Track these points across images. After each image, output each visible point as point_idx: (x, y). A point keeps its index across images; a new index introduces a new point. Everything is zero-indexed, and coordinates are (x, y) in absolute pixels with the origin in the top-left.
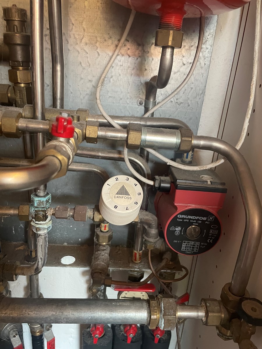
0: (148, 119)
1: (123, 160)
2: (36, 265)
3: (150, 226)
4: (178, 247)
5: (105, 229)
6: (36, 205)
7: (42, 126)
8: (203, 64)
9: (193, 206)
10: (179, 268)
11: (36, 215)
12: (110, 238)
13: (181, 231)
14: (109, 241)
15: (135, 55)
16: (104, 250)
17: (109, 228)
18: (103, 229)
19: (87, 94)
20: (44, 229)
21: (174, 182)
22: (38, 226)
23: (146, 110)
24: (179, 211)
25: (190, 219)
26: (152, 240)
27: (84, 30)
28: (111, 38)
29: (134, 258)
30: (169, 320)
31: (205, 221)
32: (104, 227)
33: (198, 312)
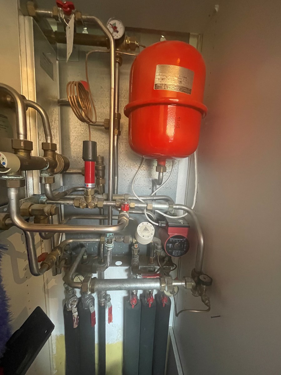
0: (153, 196)
1: (144, 214)
2: (107, 265)
3: (158, 244)
4: (171, 253)
5: (136, 247)
6: (108, 236)
7: (112, 204)
8: (175, 172)
9: (176, 234)
10: (172, 264)
11: (108, 241)
12: (139, 251)
13: (172, 246)
14: (138, 253)
15: (147, 170)
16: (136, 257)
17: (138, 246)
18: (135, 247)
19: (127, 186)
20: (111, 247)
21: (167, 224)
22: (108, 246)
23: (153, 192)
24: (170, 237)
25: (176, 240)
26: (159, 251)
27: (126, 162)
28: (137, 164)
29: (150, 261)
30: (169, 286)
31: (182, 241)
32: (136, 246)
33: (182, 283)
